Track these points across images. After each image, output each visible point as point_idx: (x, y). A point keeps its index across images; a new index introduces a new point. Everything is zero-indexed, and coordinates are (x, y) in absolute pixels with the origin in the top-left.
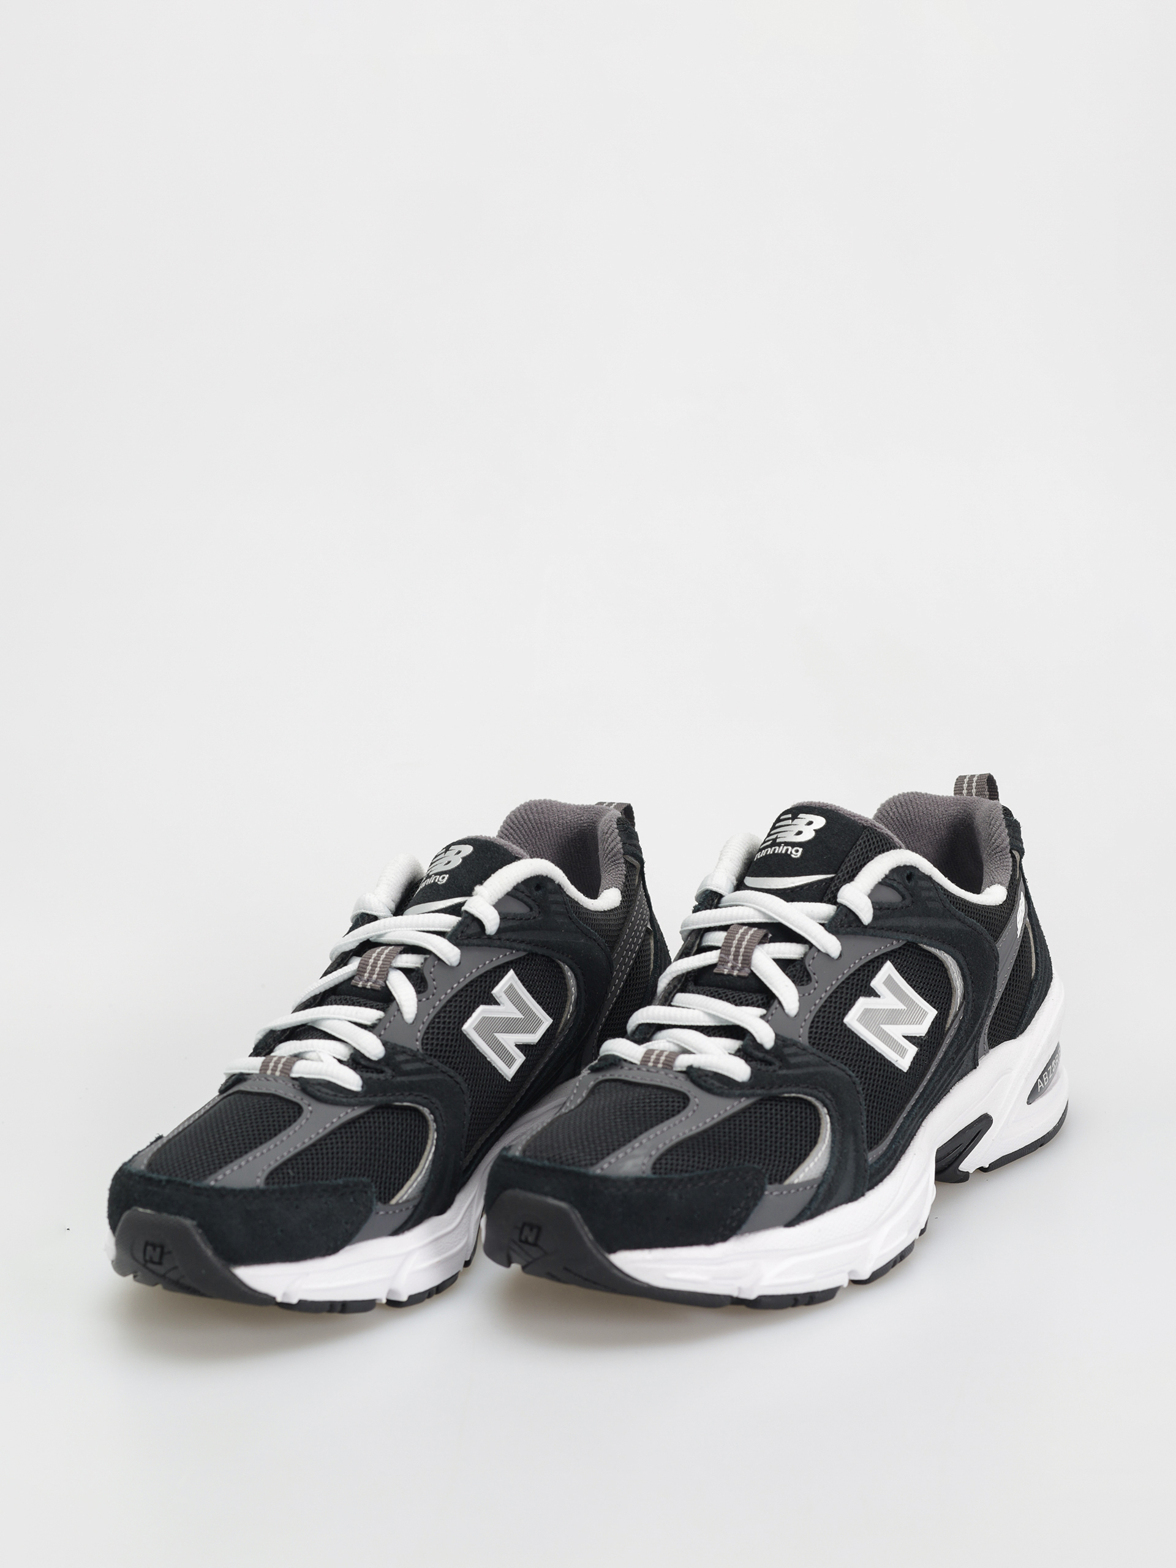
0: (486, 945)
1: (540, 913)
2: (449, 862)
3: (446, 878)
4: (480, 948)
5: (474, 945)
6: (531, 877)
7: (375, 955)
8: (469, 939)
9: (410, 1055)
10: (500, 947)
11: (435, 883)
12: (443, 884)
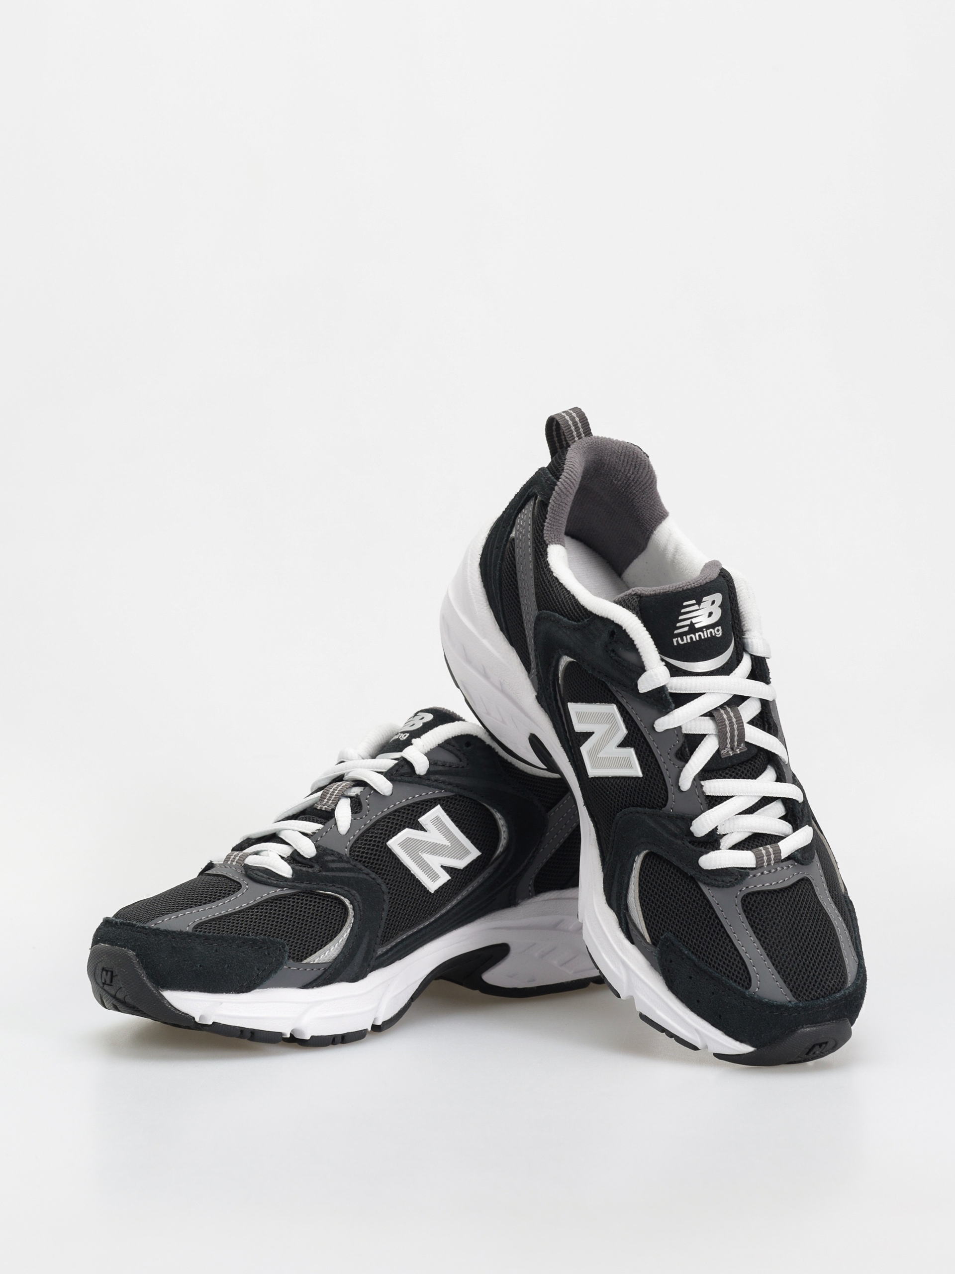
0: (416, 783)
1: (468, 764)
2: (413, 725)
3: (407, 736)
4: (411, 784)
5: (405, 782)
6: (461, 735)
7: (335, 786)
8: (402, 777)
9: (337, 857)
10: (429, 786)
11: (398, 739)
12: (404, 740)
